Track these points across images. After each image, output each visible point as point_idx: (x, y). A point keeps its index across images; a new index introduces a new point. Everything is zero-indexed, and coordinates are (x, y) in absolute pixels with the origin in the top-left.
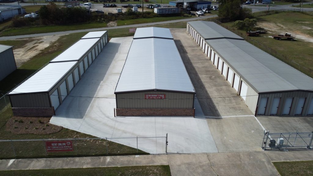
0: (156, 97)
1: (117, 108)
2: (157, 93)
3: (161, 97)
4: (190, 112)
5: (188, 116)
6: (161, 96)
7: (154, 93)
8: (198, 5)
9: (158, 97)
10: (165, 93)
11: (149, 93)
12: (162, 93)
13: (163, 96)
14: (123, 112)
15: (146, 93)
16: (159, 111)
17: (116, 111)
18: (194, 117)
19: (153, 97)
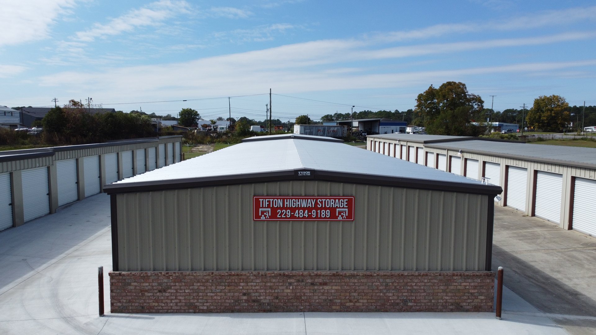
0: (310, 209)
1: (116, 266)
2: (313, 187)
3: (333, 210)
4: (475, 287)
5: (467, 311)
6: (331, 203)
7: (299, 187)
8: (380, 126)
9: (316, 208)
10: (351, 189)
11: (275, 188)
12: (339, 188)
13: (341, 205)
14: (143, 291)
15: (262, 188)
16: (325, 284)
17: (112, 284)
18: (499, 315)
19: (293, 210)
